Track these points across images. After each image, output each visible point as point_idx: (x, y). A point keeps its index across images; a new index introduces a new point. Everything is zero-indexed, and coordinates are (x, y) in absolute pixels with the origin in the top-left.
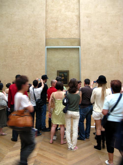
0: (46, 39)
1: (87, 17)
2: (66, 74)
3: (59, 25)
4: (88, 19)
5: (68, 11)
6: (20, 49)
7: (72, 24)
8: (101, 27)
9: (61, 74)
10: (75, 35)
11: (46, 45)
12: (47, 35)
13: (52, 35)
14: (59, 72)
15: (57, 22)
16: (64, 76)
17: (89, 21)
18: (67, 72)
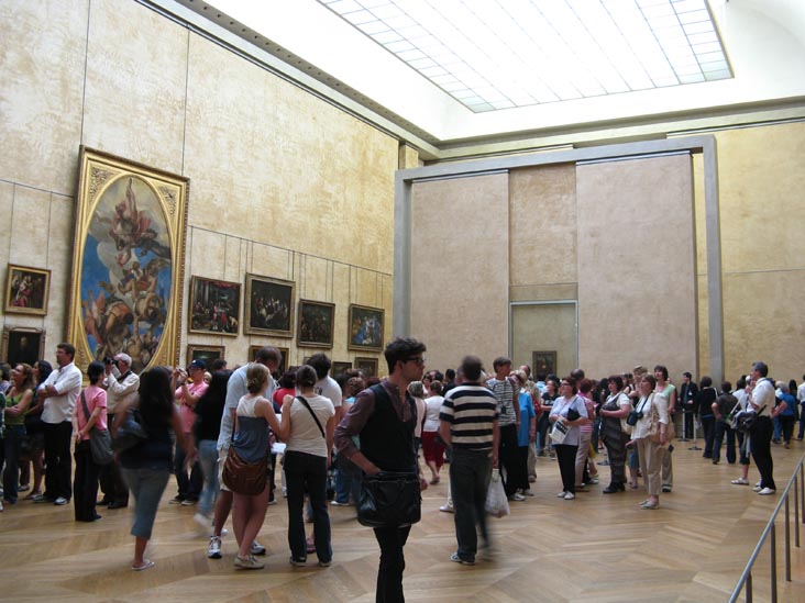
0: (510, 288)
1: (592, 236)
2: (550, 359)
3: (537, 256)
4: (594, 240)
5: (556, 224)
6: (462, 310)
7: (562, 253)
8: (622, 256)
9: (540, 359)
10: (569, 276)
11: (510, 301)
12: (513, 278)
13: (523, 278)
14: (536, 354)
15: (533, 248)
16: (547, 363)
17: (596, 245)
18: (553, 354)
